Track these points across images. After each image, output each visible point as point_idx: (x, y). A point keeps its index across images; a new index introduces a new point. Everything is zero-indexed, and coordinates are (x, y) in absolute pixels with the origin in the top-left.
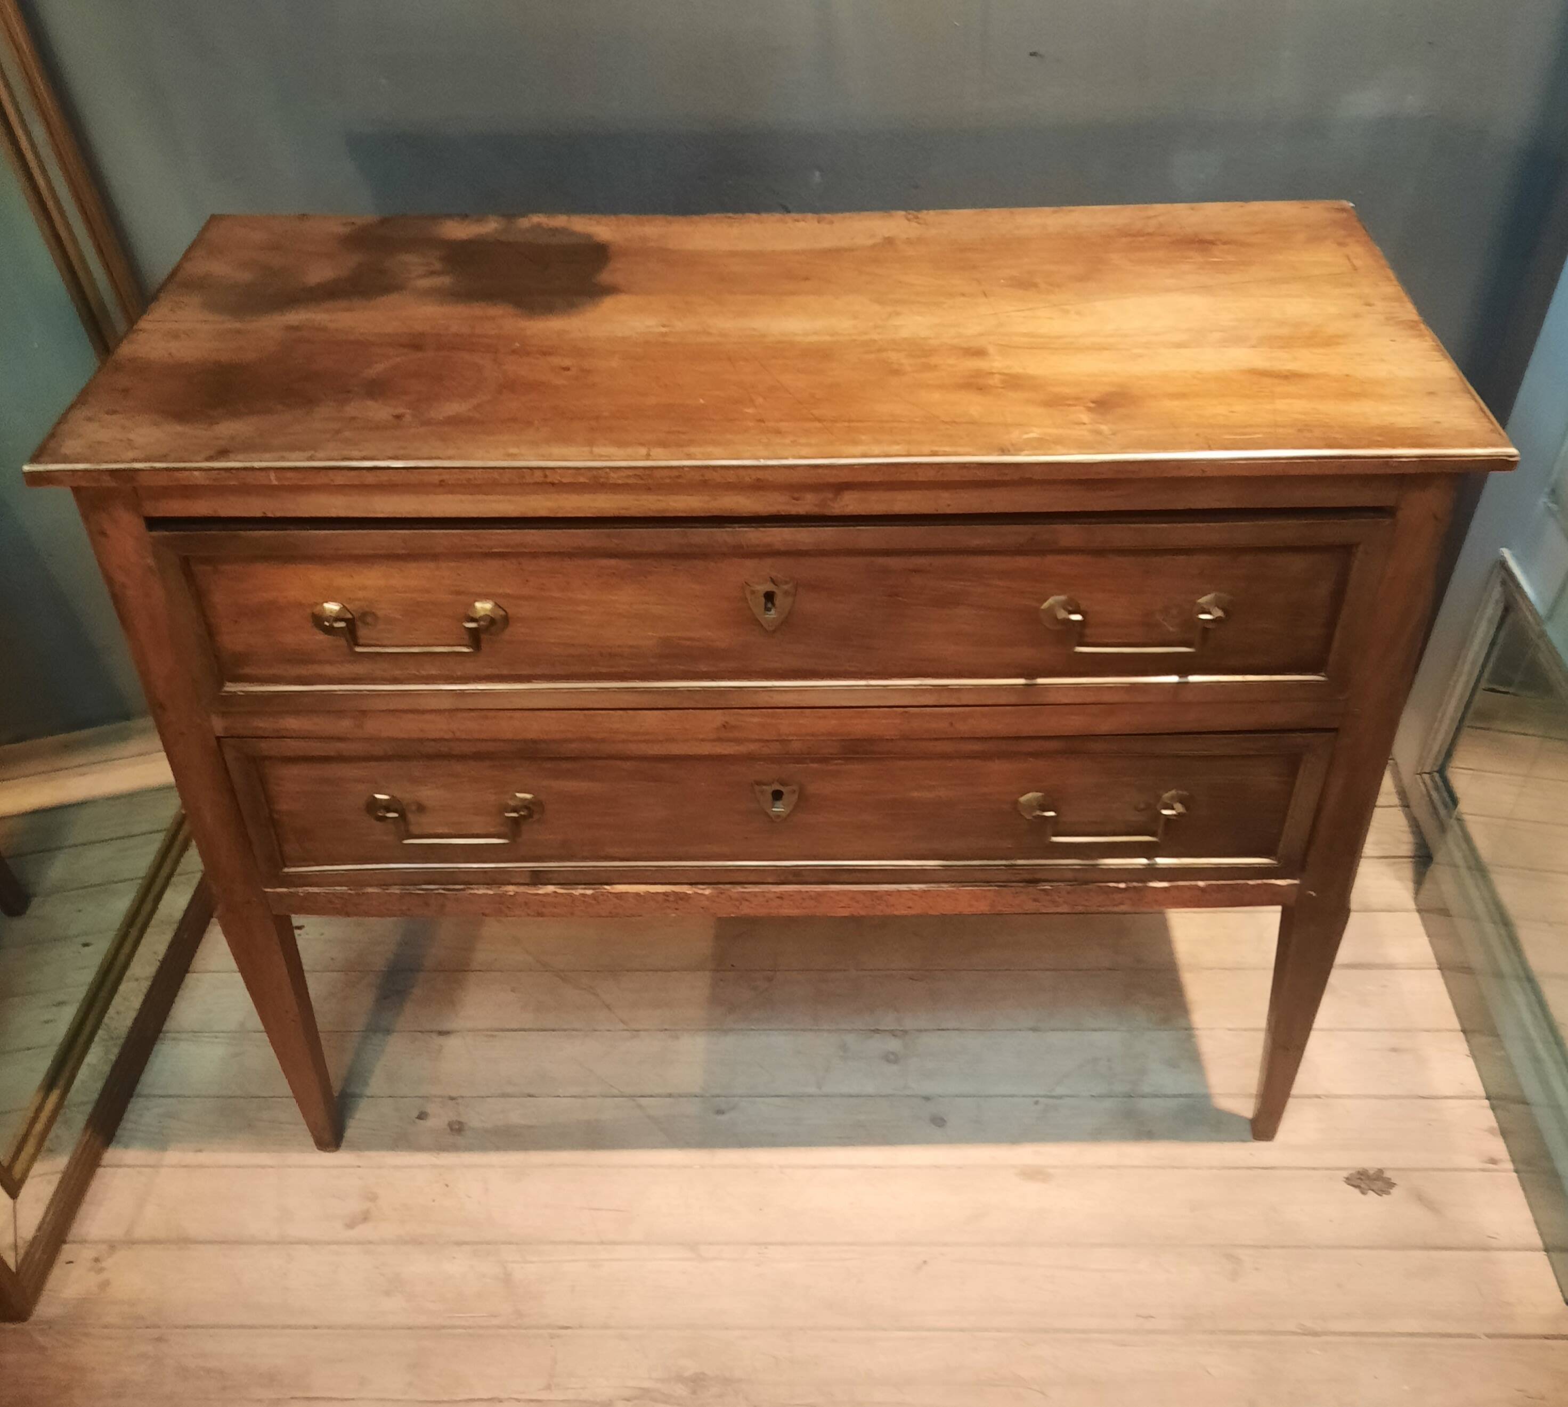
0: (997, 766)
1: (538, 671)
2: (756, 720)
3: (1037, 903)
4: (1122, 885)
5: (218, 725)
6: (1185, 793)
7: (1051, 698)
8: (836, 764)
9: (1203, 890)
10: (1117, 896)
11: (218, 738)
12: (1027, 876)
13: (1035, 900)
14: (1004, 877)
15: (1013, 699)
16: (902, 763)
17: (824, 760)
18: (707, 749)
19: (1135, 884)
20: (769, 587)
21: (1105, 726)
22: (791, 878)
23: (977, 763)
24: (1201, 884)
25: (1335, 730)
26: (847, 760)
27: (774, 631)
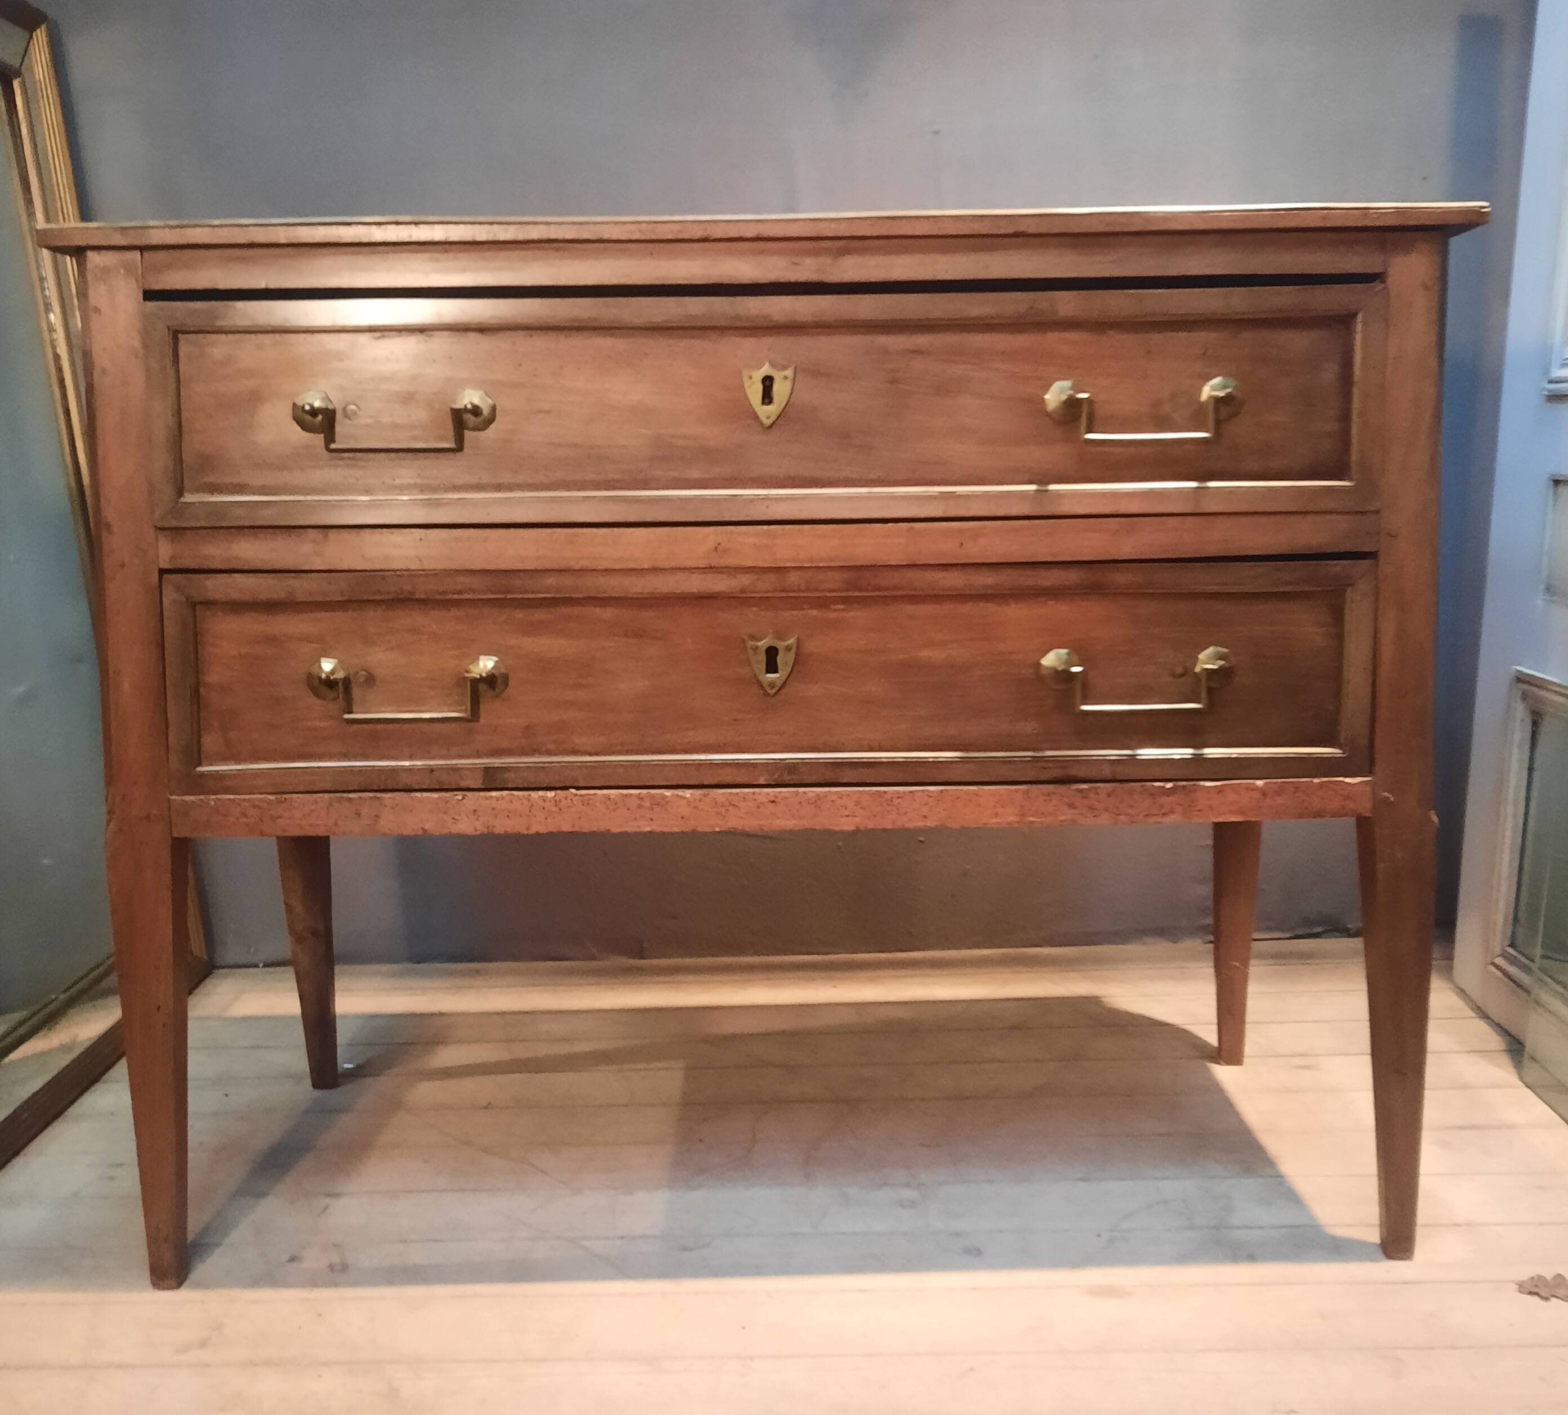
0: (1014, 611)
1: (521, 478)
2: (751, 540)
3: (1074, 811)
4: (1169, 785)
5: (165, 553)
6: (1225, 650)
7: (1066, 508)
8: (835, 610)
9: (1264, 792)
10: (1164, 800)
11: (163, 572)
12: (1057, 773)
13: (1071, 806)
14: (1031, 775)
15: (1025, 510)
16: (909, 609)
17: (823, 603)
18: (695, 584)
19: (1184, 783)
20: (766, 370)
21: (1127, 548)
22: (787, 778)
23: (991, 607)
24: (1260, 783)
25: (1372, 555)
26: (847, 601)
27: (771, 427)
